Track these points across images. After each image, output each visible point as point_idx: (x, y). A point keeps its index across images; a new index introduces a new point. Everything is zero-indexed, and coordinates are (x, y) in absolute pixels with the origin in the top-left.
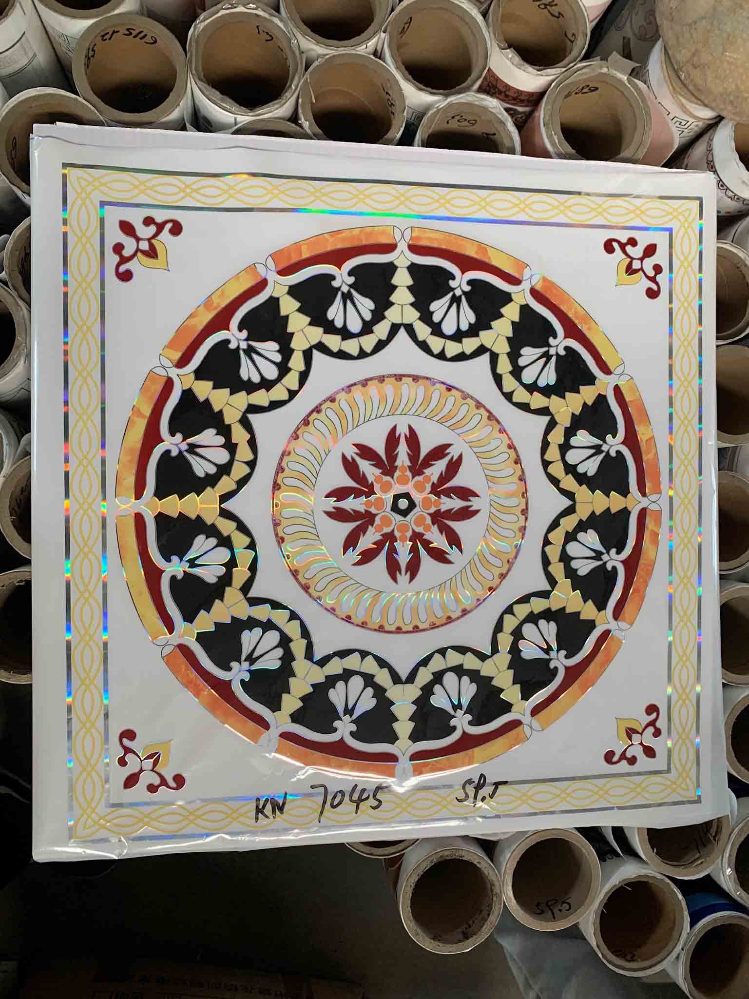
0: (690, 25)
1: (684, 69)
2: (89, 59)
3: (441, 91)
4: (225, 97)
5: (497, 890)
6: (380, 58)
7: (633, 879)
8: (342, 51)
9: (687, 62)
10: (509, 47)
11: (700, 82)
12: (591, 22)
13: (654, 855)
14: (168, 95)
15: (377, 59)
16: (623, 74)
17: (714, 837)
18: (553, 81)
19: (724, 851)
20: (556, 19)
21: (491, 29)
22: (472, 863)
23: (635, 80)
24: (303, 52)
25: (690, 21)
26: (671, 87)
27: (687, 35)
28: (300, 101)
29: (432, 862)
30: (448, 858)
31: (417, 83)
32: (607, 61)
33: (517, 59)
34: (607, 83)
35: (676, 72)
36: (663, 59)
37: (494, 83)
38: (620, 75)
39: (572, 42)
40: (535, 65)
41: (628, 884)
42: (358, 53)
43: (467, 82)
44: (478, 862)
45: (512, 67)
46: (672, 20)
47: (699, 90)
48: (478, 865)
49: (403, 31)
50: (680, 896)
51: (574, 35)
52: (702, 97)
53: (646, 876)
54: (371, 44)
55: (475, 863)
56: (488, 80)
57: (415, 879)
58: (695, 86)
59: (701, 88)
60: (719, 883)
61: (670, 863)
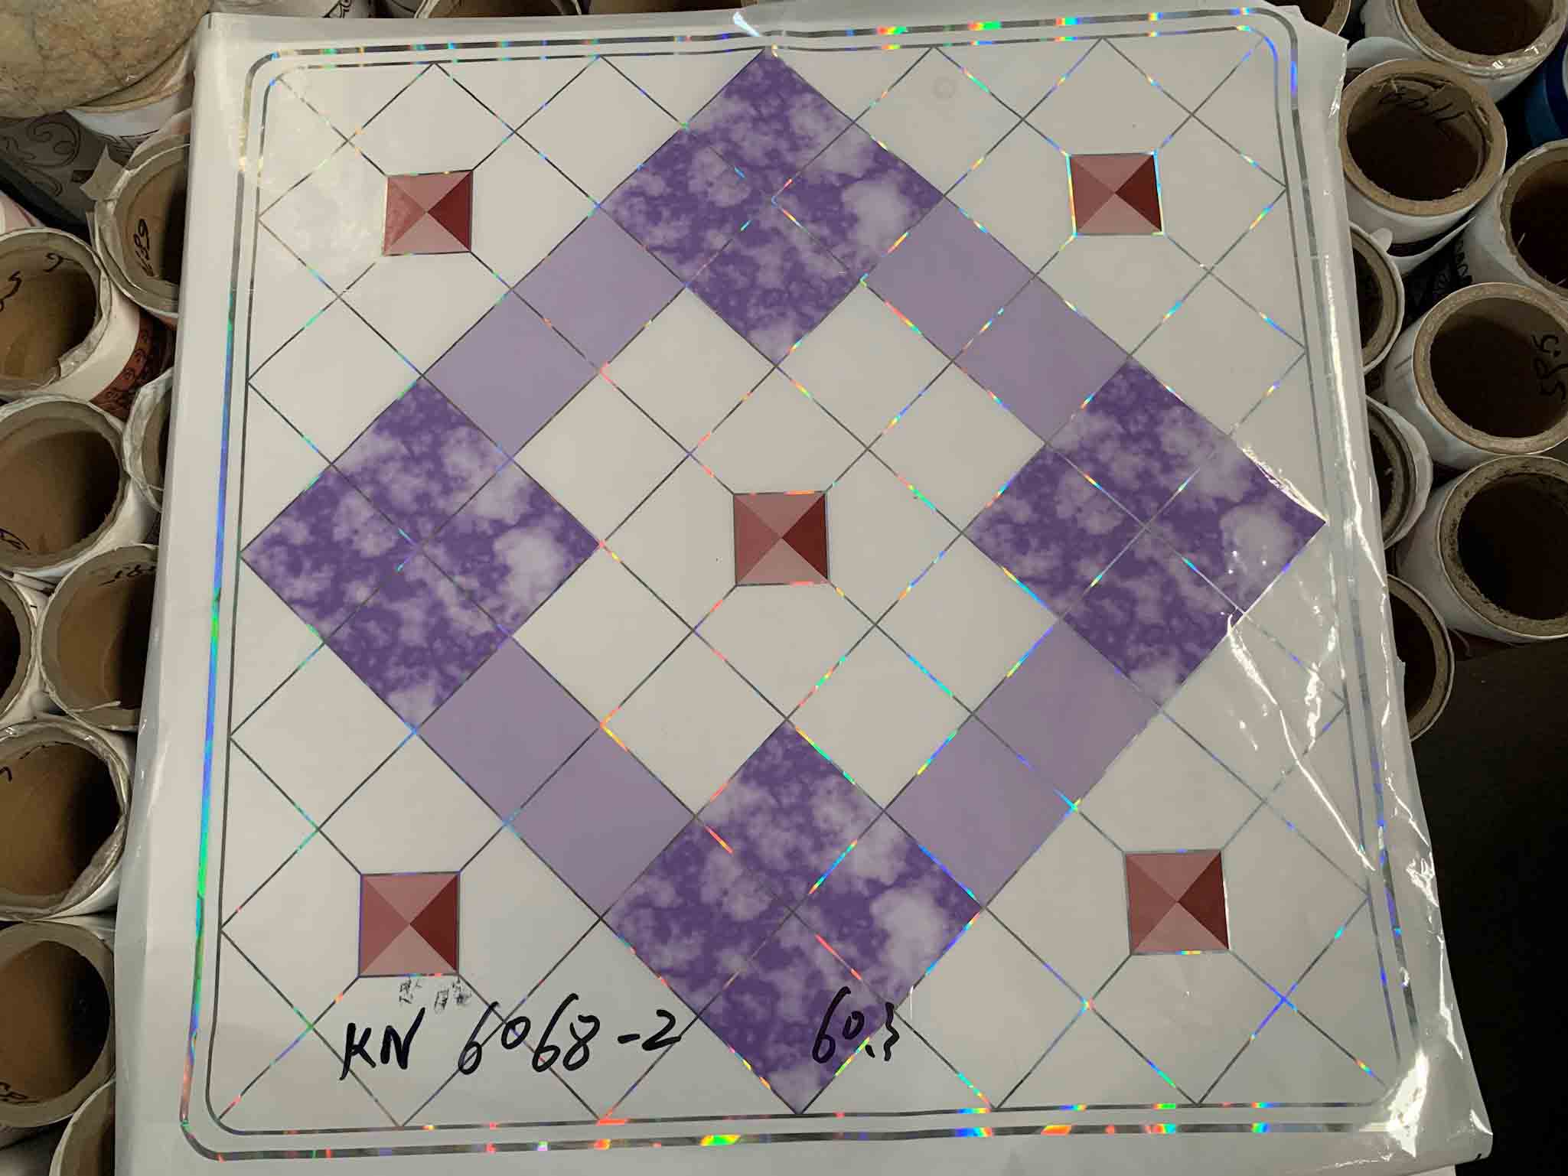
0: (46, 58)
1: (119, 76)
2: (11, 1095)
3: (120, 484)
4: (96, 857)
5: (1515, 466)
6: (55, 585)
7: (1506, 229)
8: (36, 650)
9: (107, 65)
10: (58, 365)
11: (142, 49)
12: (32, 225)
13: (1465, 192)
14: (83, 958)
15: (57, 590)
16: (119, 178)
17: (1436, 87)
18: (121, 294)
19: (1463, 72)
20: (22, 284)
21: (24, 393)
22: (1468, 504)
23: (133, 156)
24: (35, 718)
25: (40, 58)
26: (150, 100)
27: (64, 63)
28: (114, 728)
29: (1463, 578)
30: (1457, 550)
31: (103, 524)
32: (95, 201)
33: (78, 352)
34: (133, 203)
35: (124, 89)
36: (100, 109)
37: (120, 394)
38: (121, 183)
39: (61, 259)
40: (93, 320)
41: (1516, 237)
42: (43, 619)
43: (110, 440)
44: (1466, 495)
45: (92, 360)
46: (36, 89)
47: (156, 52)
48: (1470, 498)
49: (17, 544)
50: (1542, 150)
51: (49, 256)
52: (171, 46)
53: (1502, 205)
54: (29, 598)
55: (1466, 501)
56: (113, 404)
57: (1493, 610)
58: (148, 56)
59: (154, 49)
60: (1518, 83)
61: (1479, 164)
